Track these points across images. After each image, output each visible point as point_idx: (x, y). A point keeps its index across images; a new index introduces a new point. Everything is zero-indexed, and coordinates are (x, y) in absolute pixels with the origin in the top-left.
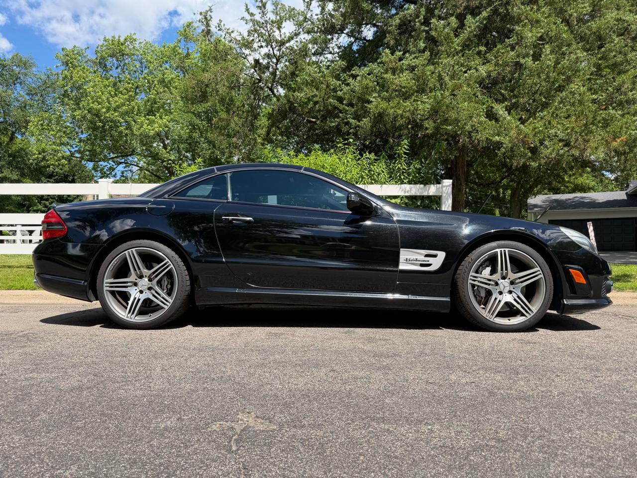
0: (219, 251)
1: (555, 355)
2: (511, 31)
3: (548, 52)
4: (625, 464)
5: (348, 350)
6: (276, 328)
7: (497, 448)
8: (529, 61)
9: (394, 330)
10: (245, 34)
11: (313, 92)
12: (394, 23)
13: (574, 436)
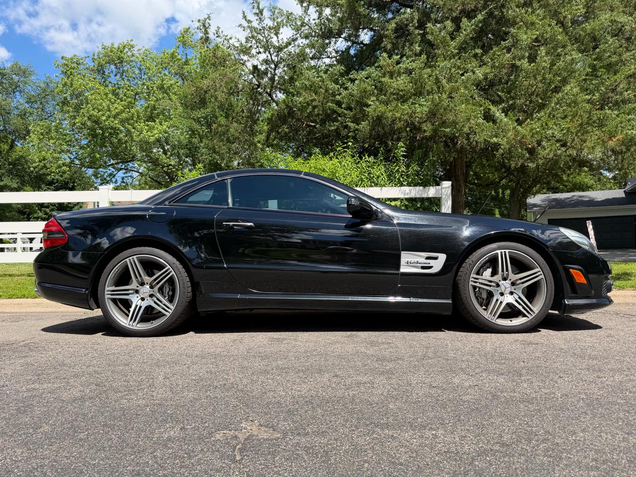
0: (221, 257)
1: (557, 356)
2: (506, 33)
3: (543, 54)
4: (630, 466)
5: (351, 355)
6: (278, 333)
7: (502, 452)
8: (525, 64)
9: (397, 334)
10: (243, 41)
11: (312, 96)
12: (390, 28)
13: (578, 438)
